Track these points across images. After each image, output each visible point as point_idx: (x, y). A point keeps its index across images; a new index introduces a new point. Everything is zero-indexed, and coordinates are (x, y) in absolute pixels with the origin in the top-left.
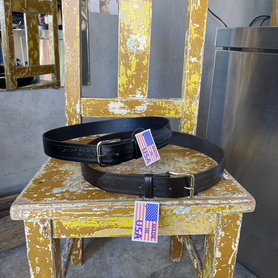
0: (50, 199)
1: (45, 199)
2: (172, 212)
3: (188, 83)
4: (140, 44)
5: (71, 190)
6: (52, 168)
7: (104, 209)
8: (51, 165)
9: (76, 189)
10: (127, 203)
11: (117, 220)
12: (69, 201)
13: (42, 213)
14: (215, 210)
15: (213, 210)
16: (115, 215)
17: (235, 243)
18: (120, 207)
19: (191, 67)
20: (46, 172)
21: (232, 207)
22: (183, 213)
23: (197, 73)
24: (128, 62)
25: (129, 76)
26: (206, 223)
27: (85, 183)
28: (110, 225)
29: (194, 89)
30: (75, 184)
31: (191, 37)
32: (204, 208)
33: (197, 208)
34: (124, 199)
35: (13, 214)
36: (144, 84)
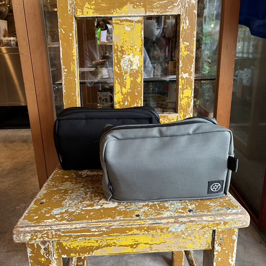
0: (50, 221)
1: (45, 221)
2: (168, 230)
3: (181, 98)
4: (133, 63)
5: (71, 210)
6: (52, 188)
7: (102, 229)
8: (52, 183)
9: (75, 209)
10: (123, 223)
11: (116, 239)
12: (67, 223)
13: (42, 235)
14: (210, 226)
15: (208, 226)
16: (113, 234)
17: (232, 257)
18: (117, 227)
19: (183, 83)
20: (46, 192)
21: (227, 223)
22: (179, 230)
23: (189, 88)
24: (123, 80)
25: (124, 93)
26: (202, 238)
27: (84, 203)
28: (108, 243)
29: (187, 103)
30: (74, 203)
31: (181, 54)
32: (199, 224)
33: (192, 225)
34: (121, 218)
35: (15, 237)
36: (139, 101)
